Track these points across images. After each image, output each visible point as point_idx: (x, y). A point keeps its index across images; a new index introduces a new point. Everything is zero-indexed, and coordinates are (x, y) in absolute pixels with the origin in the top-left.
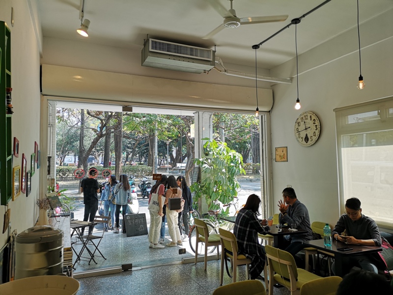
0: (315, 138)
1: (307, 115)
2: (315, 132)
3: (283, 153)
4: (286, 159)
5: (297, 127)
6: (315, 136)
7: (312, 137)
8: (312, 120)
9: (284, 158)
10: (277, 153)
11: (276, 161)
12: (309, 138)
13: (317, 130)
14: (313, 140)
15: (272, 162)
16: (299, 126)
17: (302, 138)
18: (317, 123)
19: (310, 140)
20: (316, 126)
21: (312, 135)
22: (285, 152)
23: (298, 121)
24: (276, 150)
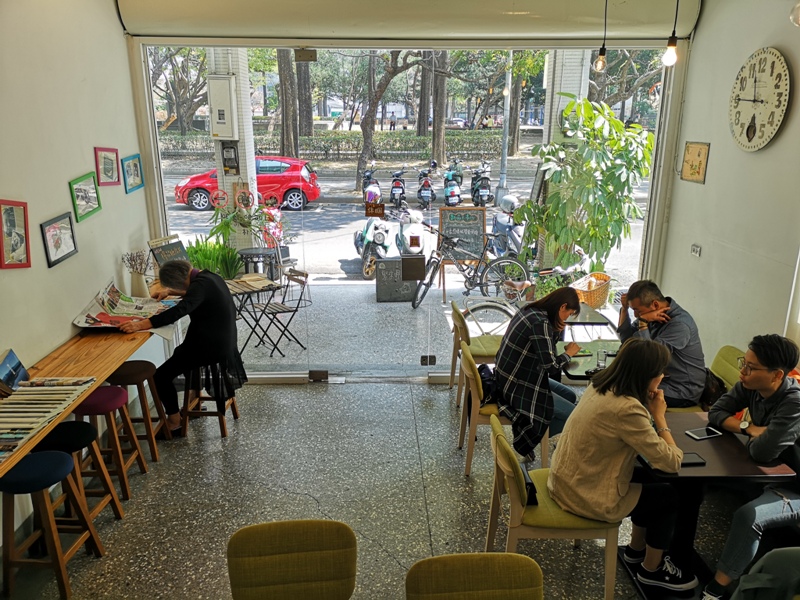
0: (770, 131)
1: (765, 59)
2: (773, 113)
3: (699, 159)
4: (701, 177)
5: (737, 91)
6: (771, 123)
7: (763, 126)
8: (775, 75)
9: (698, 173)
10: (688, 157)
11: (682, 178)
12: (758, 127)
13: (778, 106)
14: (766, 136)
15: (673, 178)
16: (742, 88)
17: (742, 126)
18: (785, 87)
19: (758, 133)
20: (780, 95)
21: (765, 122)
22: (703, 157)
23: (743, 75)
24: (687, 148)
